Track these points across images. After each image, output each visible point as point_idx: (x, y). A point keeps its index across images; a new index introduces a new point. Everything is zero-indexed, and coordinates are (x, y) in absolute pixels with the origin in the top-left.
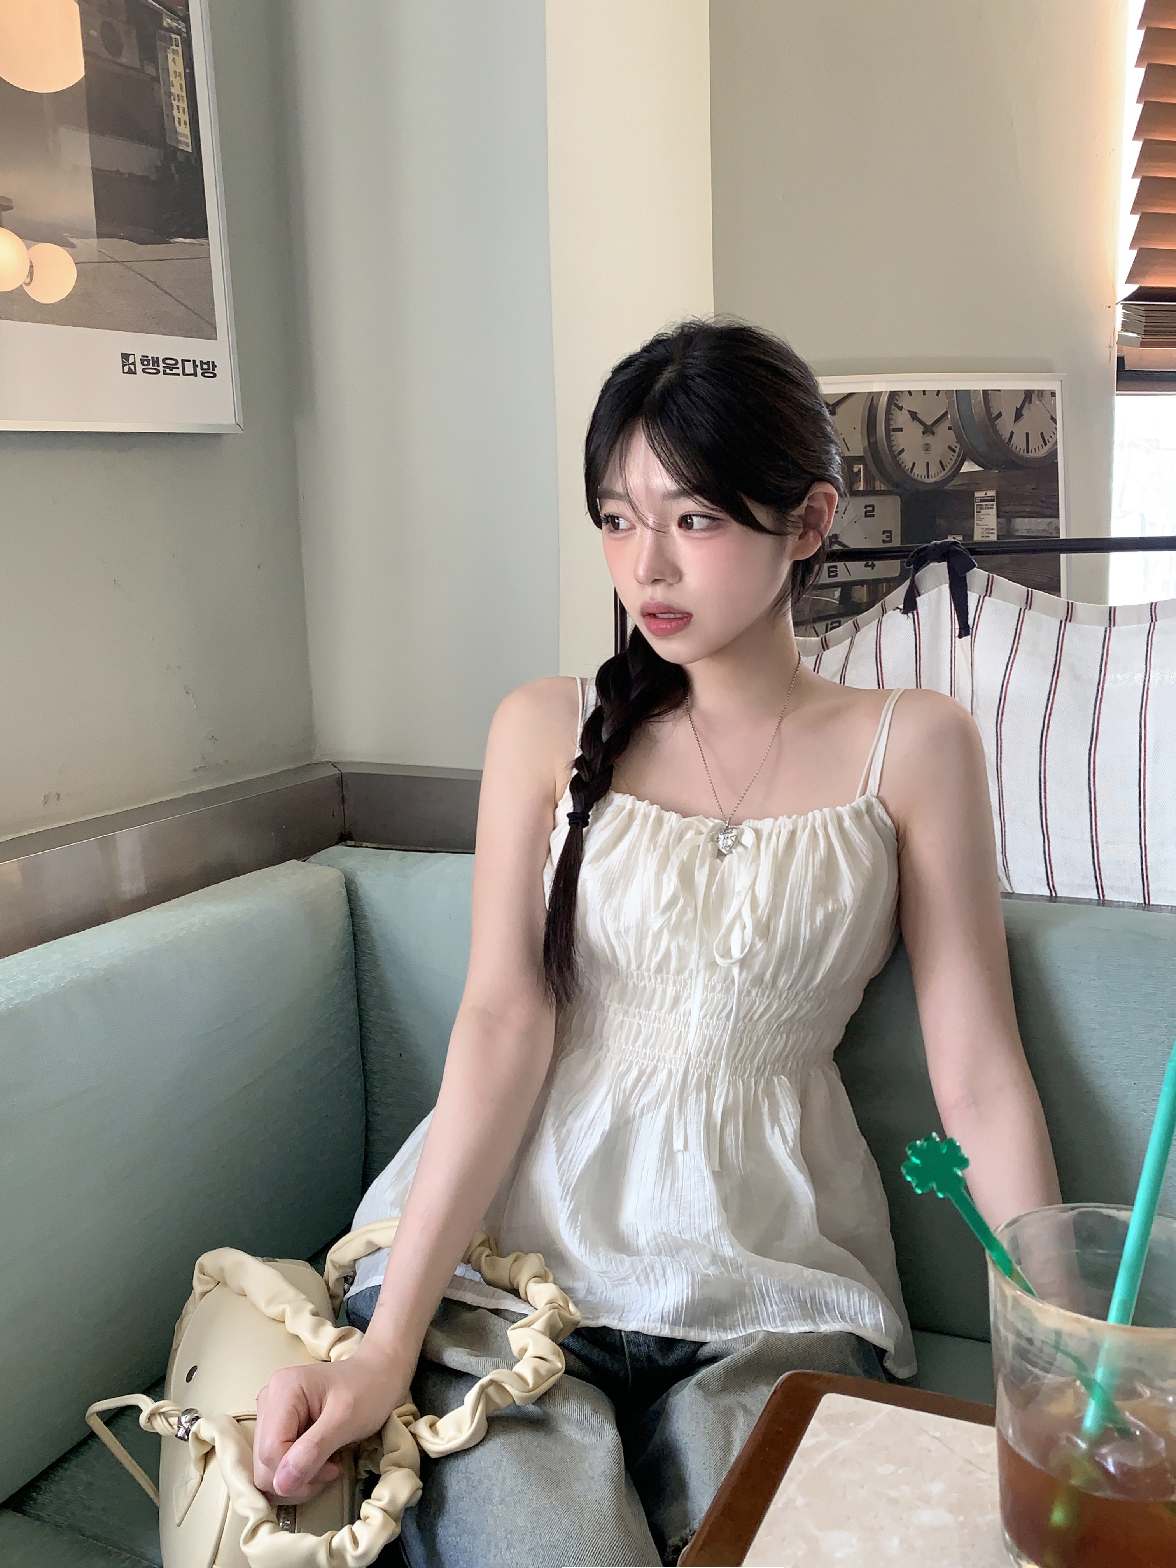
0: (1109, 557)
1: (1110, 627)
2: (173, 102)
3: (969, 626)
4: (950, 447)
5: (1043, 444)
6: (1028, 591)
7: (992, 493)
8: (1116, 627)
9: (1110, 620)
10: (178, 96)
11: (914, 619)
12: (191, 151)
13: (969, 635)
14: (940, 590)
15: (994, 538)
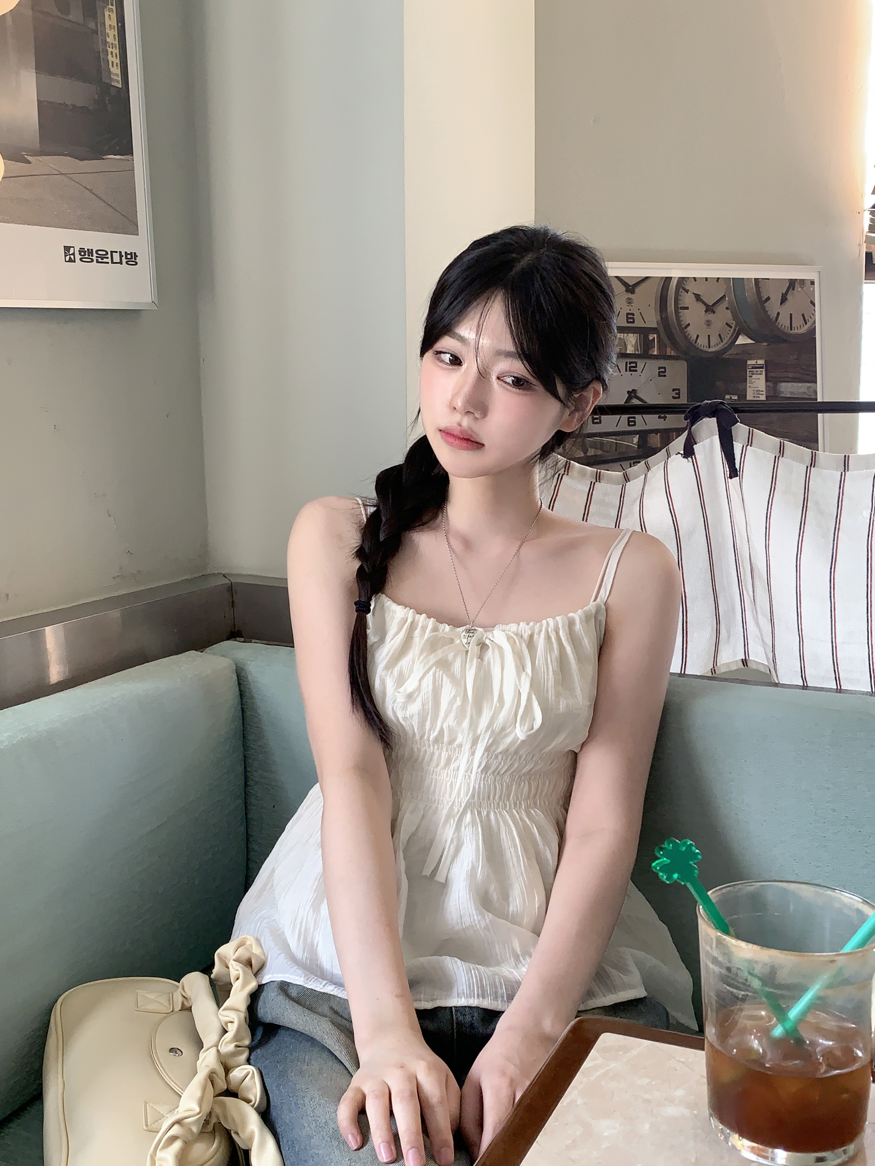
0: (858, 416)
1: (844, 471)
2: (108, 49)
3: (736, 469)
4: (727, 324)
5: (804, 323)
6: (781, 442)
7: (761, 362)
8: (849, 472)
9: (845, 466)
10: (112, 44)
11: (693, 462)
12: (121, 87)
13: (737, 476)
14: (712, 440)
15: (763, 398)
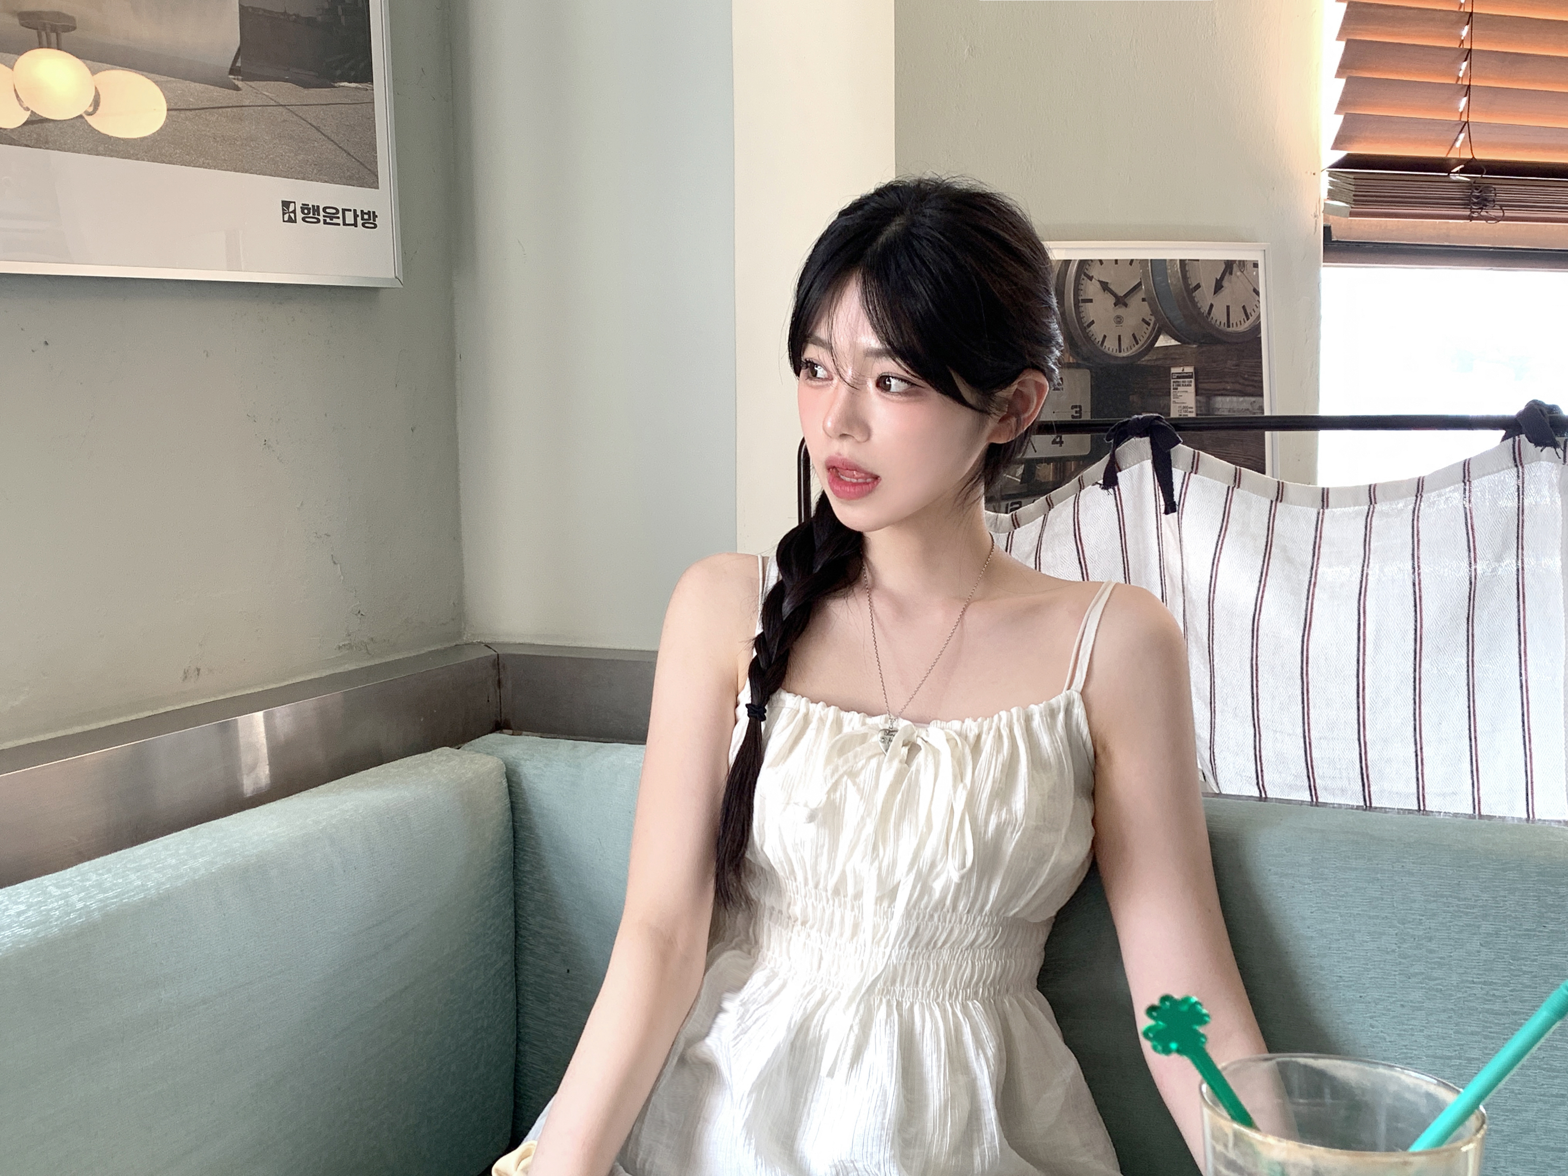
0: (1317, 436)
1: (1323, 508)
3: (1175, 502)
4: (1143, 320)
5: (1245, 317)
6: (1236, 469)
7: (1189, 370)
8: (1329, 509)
9: (1323, 501)
11: (1115, 494)
13: (1175, 511)
14: (1142, 466)
15: (1193, 415)
